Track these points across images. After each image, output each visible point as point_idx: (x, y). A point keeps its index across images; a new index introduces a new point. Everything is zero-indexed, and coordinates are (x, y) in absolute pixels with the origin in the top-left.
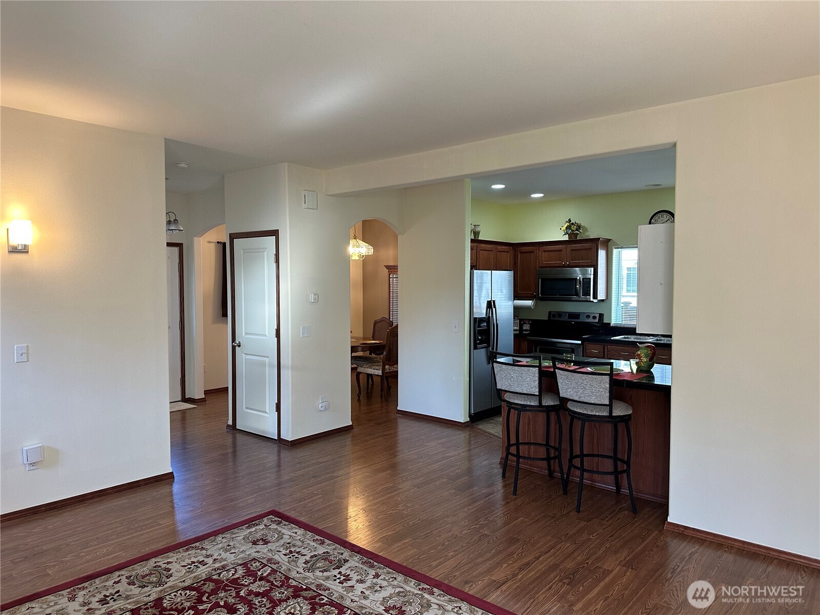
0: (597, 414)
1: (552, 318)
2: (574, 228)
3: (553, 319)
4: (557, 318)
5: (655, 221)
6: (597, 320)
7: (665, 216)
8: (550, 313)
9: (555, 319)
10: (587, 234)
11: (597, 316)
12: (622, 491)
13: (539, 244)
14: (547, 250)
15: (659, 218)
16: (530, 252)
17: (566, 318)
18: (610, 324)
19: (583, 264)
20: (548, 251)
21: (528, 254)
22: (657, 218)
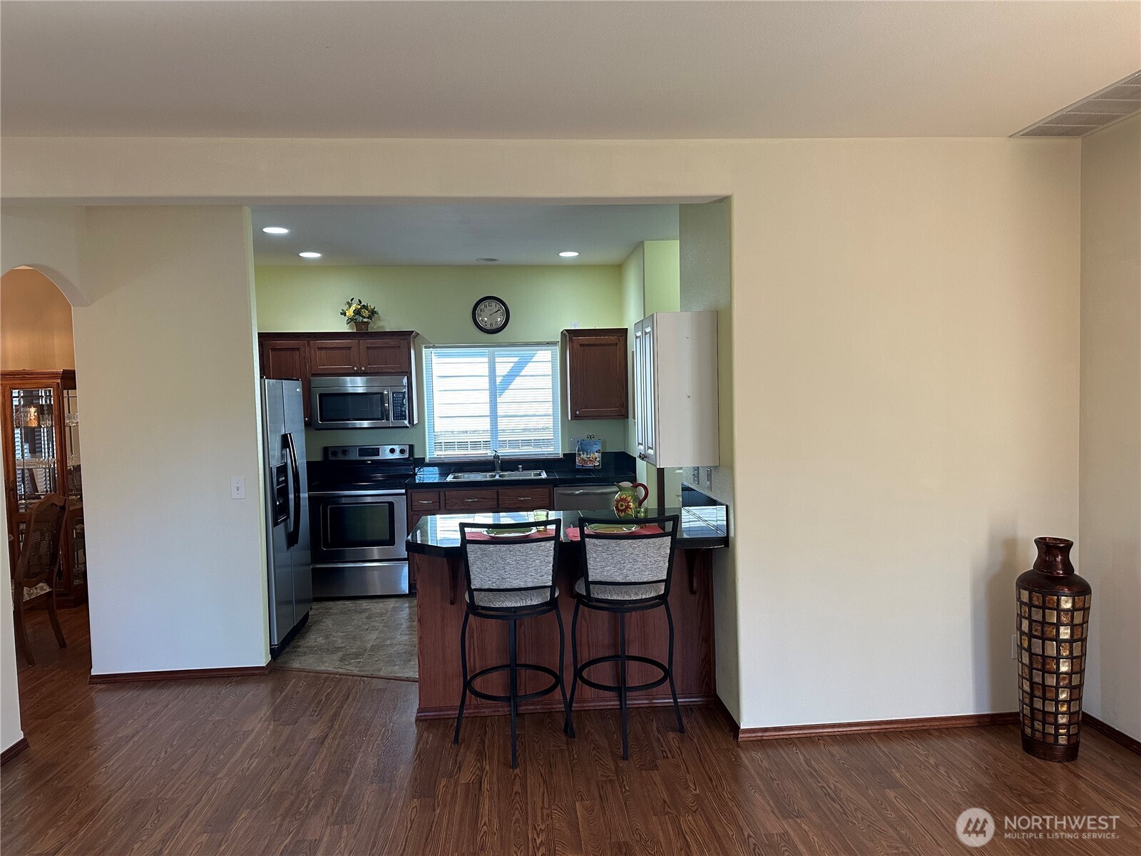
0: (644, 597)
1: (331, 458)
2: (366, 313)
3: (334, 458)
4: (341, 457)
5: (481, 311)
6: (406, 455)
7: (493, 304)
8: (326, 449)
9: (337, 459)
10: (380, 324)
11: (407, 448)
12: (629, 704)
13: (309, 337)
14: (324, 346)
15: (486, 306)
16: (293, 349)
17: (354, 456)
18: (424, 459)
19: (387, 370)
20: (326, 348)
21: (289, 352)
22: (483, 307)
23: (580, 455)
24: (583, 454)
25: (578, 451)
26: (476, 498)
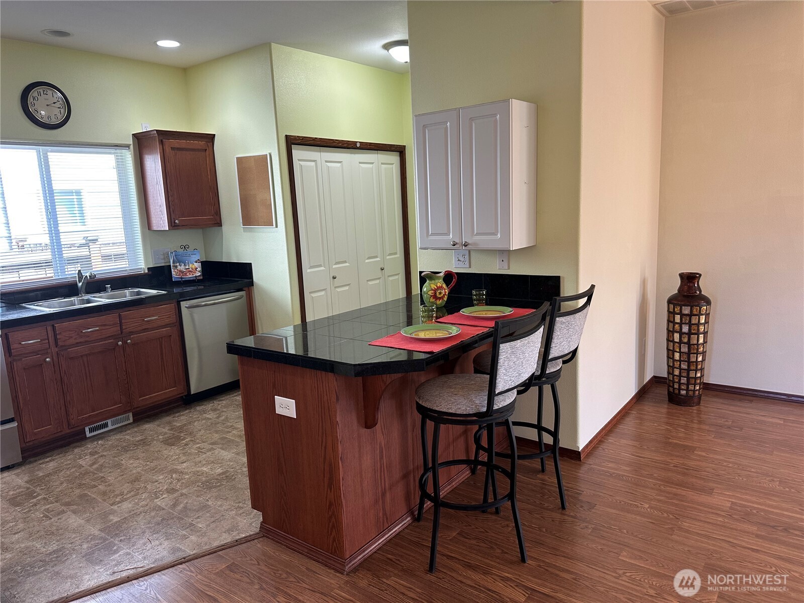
5: (34, 99)
7: (50, 92)
15: (40, 94)
22: (36, 94)
23: (176, 267)
24: (181, 266)
25: (174, 263)
26: (97, 326)
